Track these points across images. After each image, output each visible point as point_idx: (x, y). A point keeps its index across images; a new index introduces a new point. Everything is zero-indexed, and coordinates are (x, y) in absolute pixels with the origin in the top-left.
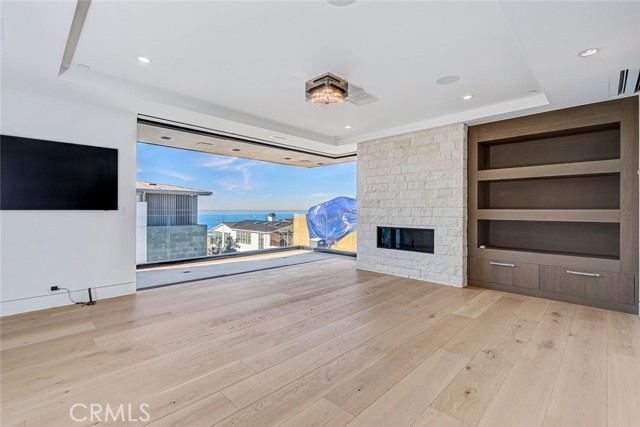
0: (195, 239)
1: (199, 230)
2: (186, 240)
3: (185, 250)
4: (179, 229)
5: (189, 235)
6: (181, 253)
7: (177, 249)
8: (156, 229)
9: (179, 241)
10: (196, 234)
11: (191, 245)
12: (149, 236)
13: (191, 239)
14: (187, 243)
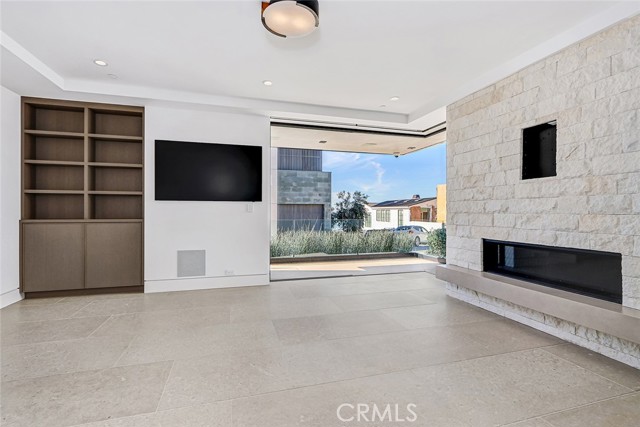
0: (319, 185)
1: (324, 177)
2: (311, 185)
3: (310, 195)
4: (305, 174)
5: (314, 180)
6: (307, 197)
7: (303, 192)
8: (285, 172)
9: (306, 185)
10: (320, 180)
11: (316, 190)
12: (279, 178)
13: (315, 185)
14: (313, 188)
